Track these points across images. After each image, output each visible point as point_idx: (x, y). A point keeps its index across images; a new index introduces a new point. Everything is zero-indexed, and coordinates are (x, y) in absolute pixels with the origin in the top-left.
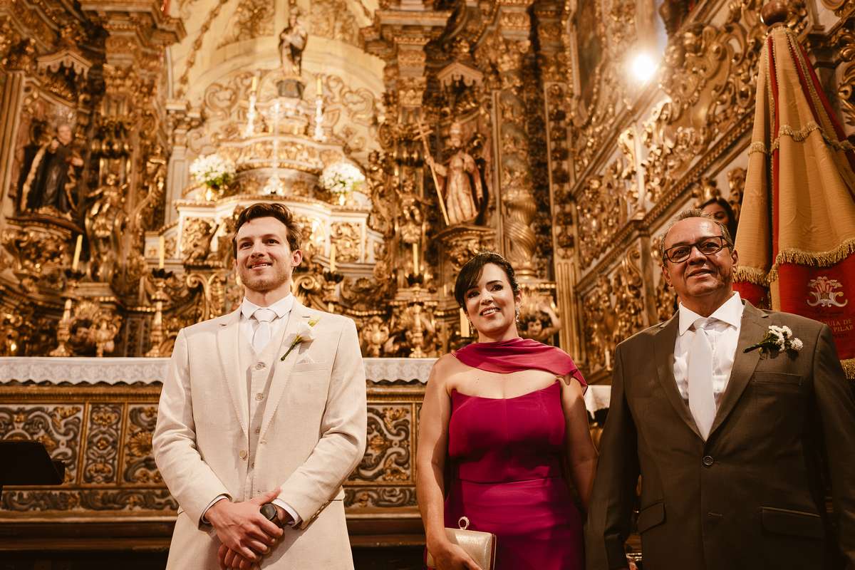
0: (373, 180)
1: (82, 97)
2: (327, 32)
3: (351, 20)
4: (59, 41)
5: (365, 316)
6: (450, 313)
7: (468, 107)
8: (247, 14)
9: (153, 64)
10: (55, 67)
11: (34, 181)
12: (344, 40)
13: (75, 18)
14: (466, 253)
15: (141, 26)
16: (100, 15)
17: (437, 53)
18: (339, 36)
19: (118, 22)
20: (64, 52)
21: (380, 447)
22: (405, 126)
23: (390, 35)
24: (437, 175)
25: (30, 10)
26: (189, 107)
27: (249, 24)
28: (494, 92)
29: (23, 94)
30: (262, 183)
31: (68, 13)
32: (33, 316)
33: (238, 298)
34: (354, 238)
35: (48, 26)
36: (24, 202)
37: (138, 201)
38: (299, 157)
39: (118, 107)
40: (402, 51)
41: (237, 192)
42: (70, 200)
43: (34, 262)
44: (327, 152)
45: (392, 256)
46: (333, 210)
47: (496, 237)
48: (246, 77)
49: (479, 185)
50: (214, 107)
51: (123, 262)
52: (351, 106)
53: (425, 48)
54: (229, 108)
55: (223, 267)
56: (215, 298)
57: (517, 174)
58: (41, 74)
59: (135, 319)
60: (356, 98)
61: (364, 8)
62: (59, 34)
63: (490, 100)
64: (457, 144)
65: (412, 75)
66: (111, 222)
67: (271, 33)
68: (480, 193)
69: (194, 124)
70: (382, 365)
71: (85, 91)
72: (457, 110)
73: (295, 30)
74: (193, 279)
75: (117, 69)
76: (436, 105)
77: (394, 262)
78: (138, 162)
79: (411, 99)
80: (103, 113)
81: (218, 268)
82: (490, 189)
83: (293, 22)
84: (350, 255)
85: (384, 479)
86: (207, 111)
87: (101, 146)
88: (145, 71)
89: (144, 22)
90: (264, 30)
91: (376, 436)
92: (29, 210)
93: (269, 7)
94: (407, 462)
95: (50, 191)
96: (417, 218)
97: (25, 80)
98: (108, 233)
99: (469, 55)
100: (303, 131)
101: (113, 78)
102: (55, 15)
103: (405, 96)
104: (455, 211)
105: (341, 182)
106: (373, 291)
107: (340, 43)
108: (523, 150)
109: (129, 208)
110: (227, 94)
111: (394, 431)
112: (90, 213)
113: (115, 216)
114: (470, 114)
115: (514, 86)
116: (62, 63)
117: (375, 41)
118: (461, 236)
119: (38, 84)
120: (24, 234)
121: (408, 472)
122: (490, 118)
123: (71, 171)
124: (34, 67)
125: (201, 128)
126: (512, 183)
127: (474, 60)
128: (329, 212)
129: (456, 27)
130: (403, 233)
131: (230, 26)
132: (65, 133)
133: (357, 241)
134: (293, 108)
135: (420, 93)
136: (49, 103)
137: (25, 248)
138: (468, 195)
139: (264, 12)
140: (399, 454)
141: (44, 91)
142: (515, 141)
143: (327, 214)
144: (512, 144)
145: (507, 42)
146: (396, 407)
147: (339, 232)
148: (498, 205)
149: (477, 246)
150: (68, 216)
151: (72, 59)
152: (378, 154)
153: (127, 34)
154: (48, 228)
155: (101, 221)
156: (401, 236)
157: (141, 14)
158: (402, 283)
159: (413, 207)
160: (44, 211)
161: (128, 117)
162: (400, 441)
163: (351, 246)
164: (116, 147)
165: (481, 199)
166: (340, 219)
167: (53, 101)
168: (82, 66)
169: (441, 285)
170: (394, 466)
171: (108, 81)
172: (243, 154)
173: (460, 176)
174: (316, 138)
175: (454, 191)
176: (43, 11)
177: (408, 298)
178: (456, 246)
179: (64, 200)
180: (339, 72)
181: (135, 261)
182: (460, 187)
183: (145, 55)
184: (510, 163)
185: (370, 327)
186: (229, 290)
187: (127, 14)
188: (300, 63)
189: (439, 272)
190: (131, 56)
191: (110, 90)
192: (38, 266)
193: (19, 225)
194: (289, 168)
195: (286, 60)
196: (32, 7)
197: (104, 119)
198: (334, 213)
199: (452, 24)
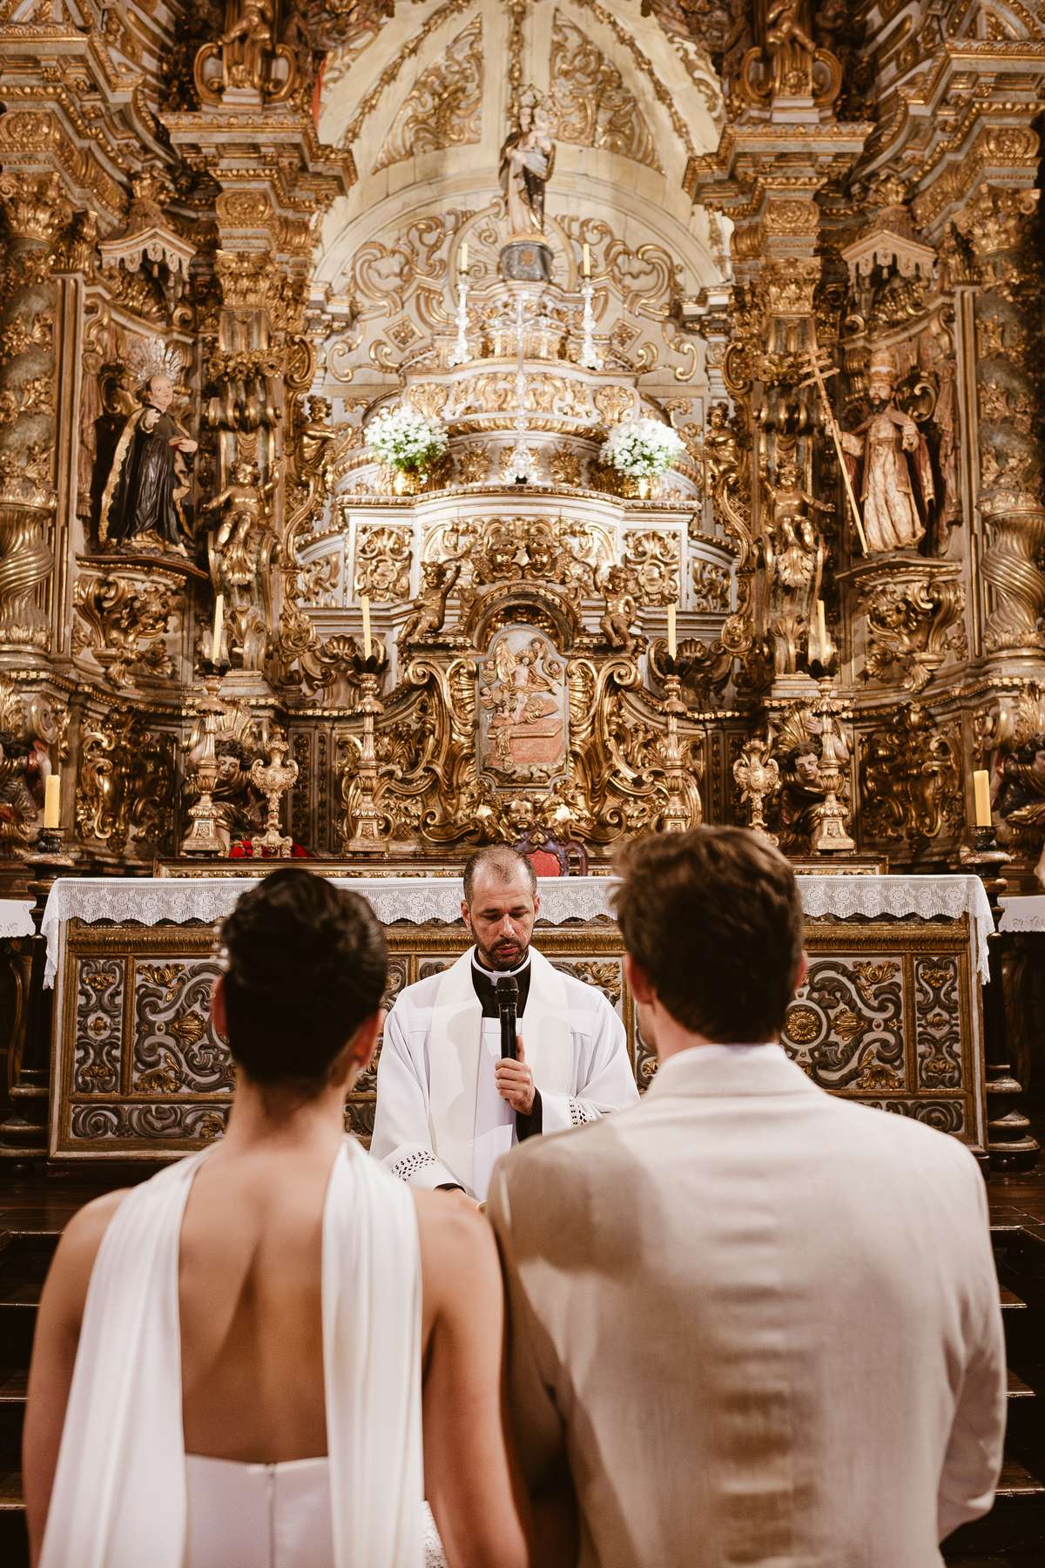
0: (717, 461)
1: (178, 313)
2: (582, 132)
3: (628, 107)
4: (131, 205)
5: (711, 721)
6: (865, 713)
7: (901, 315)
8: (430, 102)
9: (299, 240)
10: (132, 261)
11: (120, 486)
12: (613, 148)
13: (158, 157)
14: (903, 606)
15: (280, 171)
16: (204, 150)
17: (834, 200)
18: (603, 140)
19: (235, 164)
20: (148, 232)
21: (850, 1030)
22: (782, 358)
23: (751, 171)
24: (845, 453)
25: (81, 151)
26: (329, 296)
27: (432, 122)
28: (958, 289)
29: (83, 317)
30: (496, 458)
31: (145, 149)
32: (132, 730)
33: (503, 703)
34: (667, 561)
35: (112, 177)
36: (104, 524)
37: (291, 509)
38: (557, 404)
39: (249, 334)
40: (772, 203)
41: (448, 476)
42: (182, 517)
43: (125, 632)
44: (608, 391)
45: (754, 605)
46: (627, 509)
47: (960, 578)
48: (429, 229)
49: (927, 476)
50: (369, 288)
51: (275, 625)
52: (628, 280)
53: (817, 196)
54: (400, 290)
55: (472, 646)
56: (459, 704)
57: (1013, 462)
58: (111, 277)
59: (301, 730)
60: (637, 265)
61: (657, 84)
62: (130, 192)
63: (951, 306)
64: (884, 394)
65: (794, 253)
66: (254, 557)
67: (474, 137)
68: (929, 491)
69: (336, 325)
70: (852, 887)
71: (182, 300)
72: (874, 318)
73: (531, 139)
74: (420, 670)
75: (241, 257)
76: (833, 309)
77: (759, 619)
78: (286, 436)
79: (790, 302)
80: (223, 346)
81: (463, 648)
82: (951, 484)
83: (525, 121)
84: (661, 593)
85: (860, 1086)
86: (359, 296)
87: (224, 410)
88: (285, 257)
89: (285, 162)
90: (461, 131)
91: (842, 1013)
92: (114, 541)
93: (471, 87)
94: (898, 1056)
95: (147, 506)
96: (808, 539)
97: (84, 290)
98: (249, 577)
99: (904, 208)
100: (557, 346)
101: (236, 277)
102: (124, 156)
103: (779, 298)
104: (880, 524)
105: (645, 457)
106: (708, 663)
107: (603, 152)
108: (1025, 413)
109: (276, 523)
110: (394, 264)
111: (875, 1003)
112: (216, 540)
113: (260, 544)
114: (906, 329)
115: (1008, 284)
116: (145, 252)
117: (720, 182)
118: (893, 575)
119: (108, 297)
120: (109, 585)
121: (901, 1074)
122: (951, 342)
123: (180, 465)
124: (97, 263)
125: (349, 333)
126: (1002, 481)
127: (914, 218)
128: (621, 514)
129: (880, 152)
130: (781, 567)
131: (398, 128)
132: (165, 391)
133: (674, 567)
134: (535, 299)
135: (809, 291)
136: (124, 327)
137: (111, 611)
138: (907, 495)
139: (460, 95)
140: (885, 1043)
141: (115, 307)
142: (1009, 395)
143: (617, 517)
144: (1003, 399)
145: (995, 193)
146: (877, 961)
147: (640, 549)
148: (965, 515)
149: (923, 594)
150: (181, 548)
151: (162, 245)
152: (725, 409)
153: (254, 185)
154: (147, 573)
155: (237, 553)
156: (777, 572)
157: (280, 147)
158: (783, 667)
159: (798, 518)
160: (139, 541)
161: (270, 354)
162: (886, 1021)
163: (661, 576)
164: (252, 412)
165: (930, 502)
166: (641, 526)
167: (129, 325)
168: (178, 254)
169: (846, 660)
170: (876, 1062)
171: (226, 283)
172: (452, 398)
173: (891, 457)
174: (584, 363)
175: (880, 487)
176: (103, 149)
177: (796, 693)
178: (884, 592)
179: (173, 520)
180: (602, 212)
181: (292, 622)
182: (892, 480)
183: (286, 223)
184: (999, 440)
185: (745, 759)
186: (486, 690)
187: (255, 147)
188: (542, 205)
189: (842, 636)
190: (266, 231)
191: (231, 301)
192: (131, 638)
193: (99, 569)
194: (545, 429)
195: (515, 200)
196: (85, 144)
197: (228, 359)
198: (629, 515)
199: (872, 146)
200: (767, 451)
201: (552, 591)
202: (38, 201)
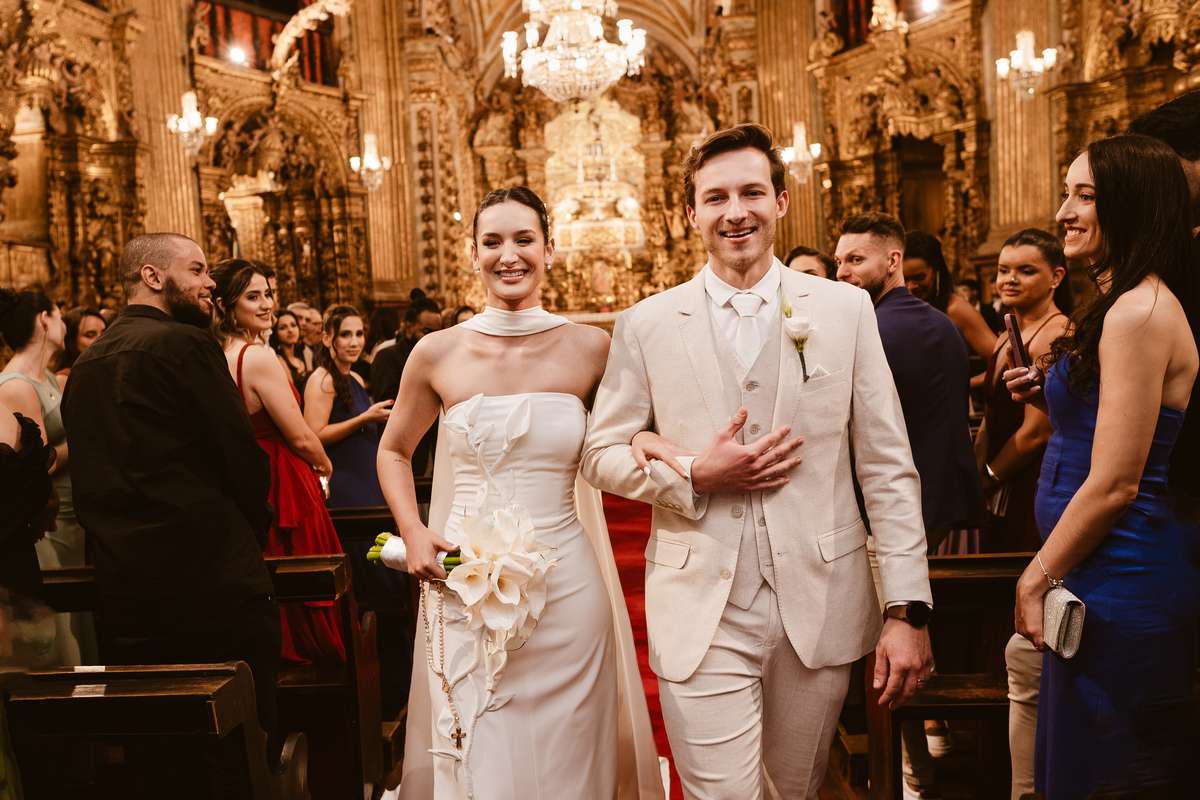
0: (643, 214)
22: (654, 193)
23: (646, 149)
24: (668, 216)
30: (591, 211)
44: (619, 189)
46: (623, 221)
55: (589, 267)
56: (587, 278)
65: (657, 168)
75: (532, 177)
96: (661, 235)
103: (654, 178)
105: (627, 208)
117: (640, 150)
118: (679, 243)
133: (636, 235)
135: (660, 177)
143: (621, 223)
147: (627, 231)
149: (685, 247)
152: (644, 205)
156: (654, 241)
159: (659, 230)
174: (612, 180)
175: (676, 224)
178: (677, 247)
182: (678, 222)
194: (603, 202)
199: (673, 144)
200: (652, 215)
201: (605, 255)
202: (495, 180)
